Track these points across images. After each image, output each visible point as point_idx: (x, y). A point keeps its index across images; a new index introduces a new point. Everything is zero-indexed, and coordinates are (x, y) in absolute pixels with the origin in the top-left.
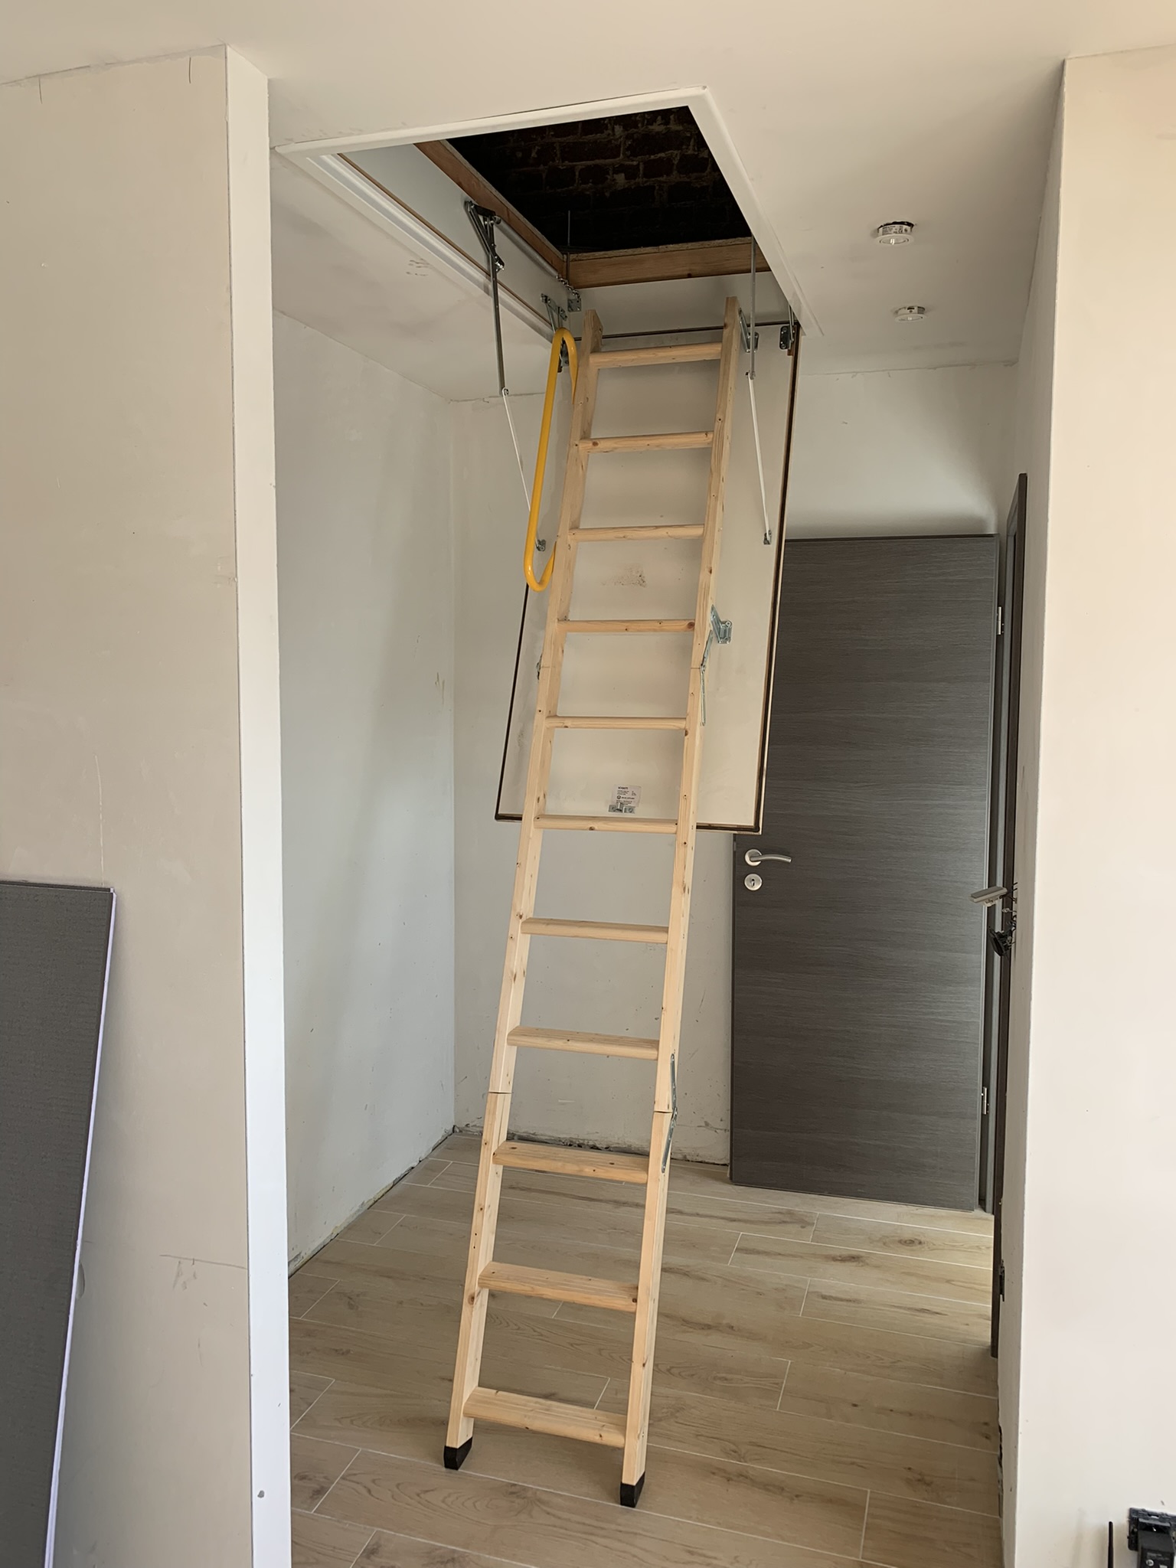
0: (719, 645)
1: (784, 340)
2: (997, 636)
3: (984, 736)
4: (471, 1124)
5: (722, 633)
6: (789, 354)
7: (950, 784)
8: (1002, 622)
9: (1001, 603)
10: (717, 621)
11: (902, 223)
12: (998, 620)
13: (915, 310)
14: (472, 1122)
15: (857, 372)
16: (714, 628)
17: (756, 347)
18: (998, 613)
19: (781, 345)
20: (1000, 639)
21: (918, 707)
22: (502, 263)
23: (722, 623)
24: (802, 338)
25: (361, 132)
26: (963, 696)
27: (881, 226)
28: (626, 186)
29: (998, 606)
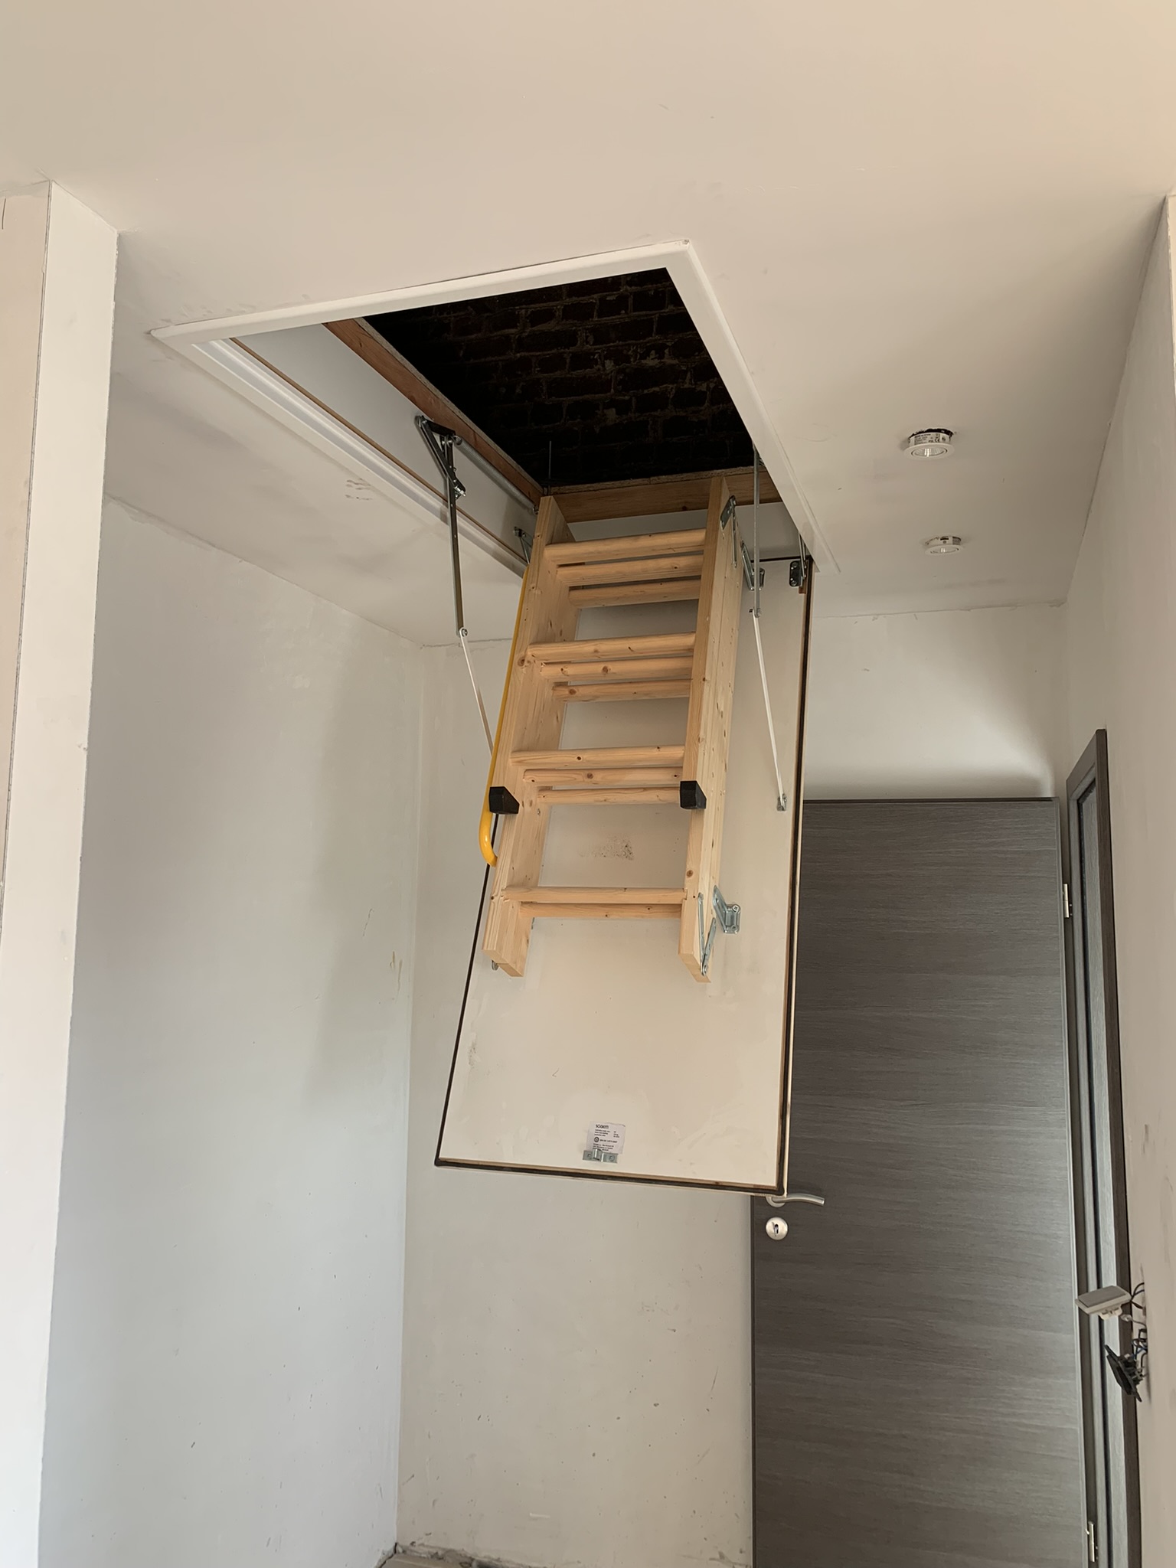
0: (724, 934)
1: (795, 577)
2: (1065, 918)
3: (1057, 1044)
4: (417, 1543)
5: (728, 918)
6: (801, 592)
7: (1019, 1105)
8: (1070, 902)
9: (1067, 879)
10: (721, 906)
11: (939, 431)
12: (1064, 899)
13: (951, 540)
14: (418, 1540)
15: (878, 615)
16: (718, 915)
17: (762, 584)
18: (1064, 891)
19: (790, 582)
20: (1068, 922)
21: (973, 1006)
22: (463, 489)
23: (728, 907)
24: (815, 575)
25: (254, 309)
26: (1028, 993)
27: (913, 435)
28: (617, 421)
29: (1064, 883)
